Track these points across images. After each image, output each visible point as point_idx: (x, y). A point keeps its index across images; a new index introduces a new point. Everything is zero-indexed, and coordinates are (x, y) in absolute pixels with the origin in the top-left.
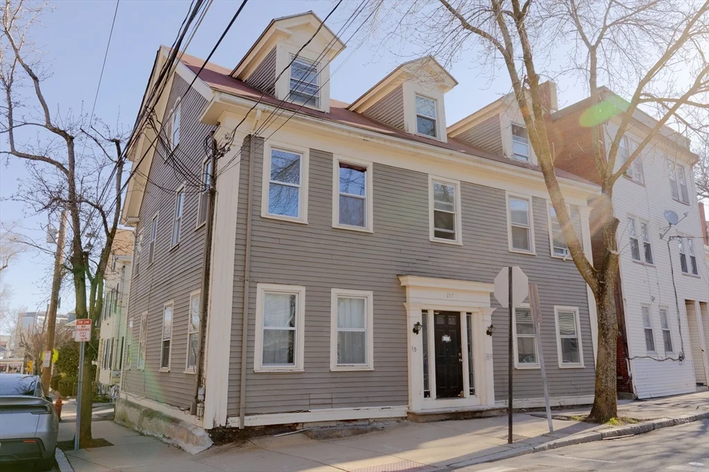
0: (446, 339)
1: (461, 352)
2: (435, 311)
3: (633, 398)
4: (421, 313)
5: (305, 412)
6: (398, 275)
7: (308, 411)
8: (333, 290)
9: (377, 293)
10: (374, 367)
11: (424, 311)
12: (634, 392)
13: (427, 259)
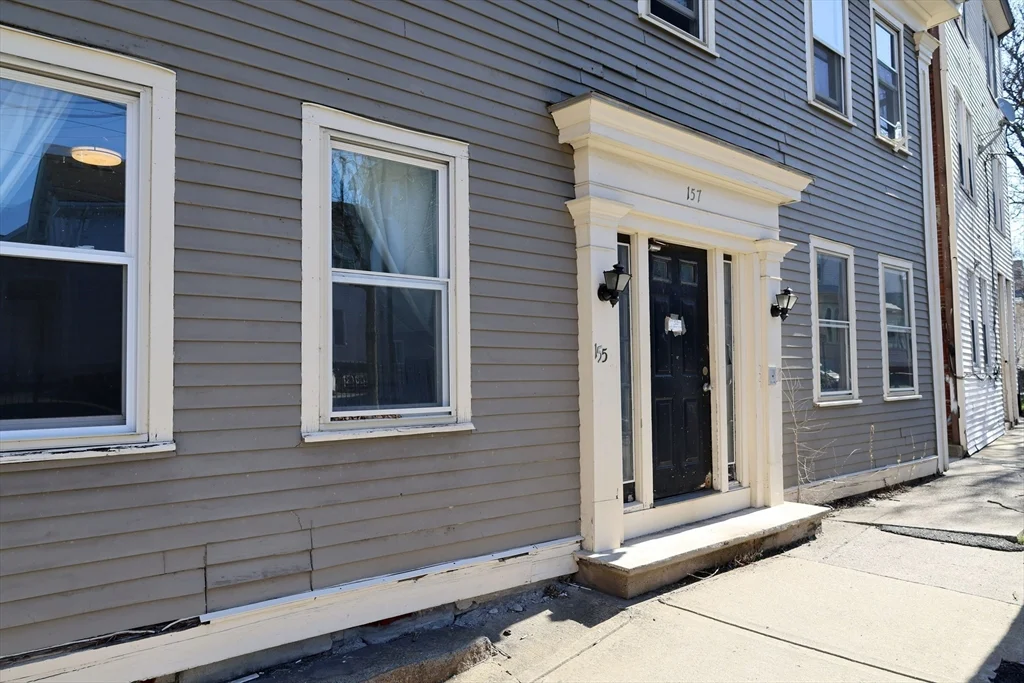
0: (675, 325)
1: (708, 365)
2: (651, 241)
3: (961, 454)
4: (615, 243)
5: (183, 626)
6: (549, 104)
7: (196, 622)
8: (307, 110)
9: (483, 155)
10: (474, 418)
11: (624, 238)
12: (962, 442)
13: (633, 72)
